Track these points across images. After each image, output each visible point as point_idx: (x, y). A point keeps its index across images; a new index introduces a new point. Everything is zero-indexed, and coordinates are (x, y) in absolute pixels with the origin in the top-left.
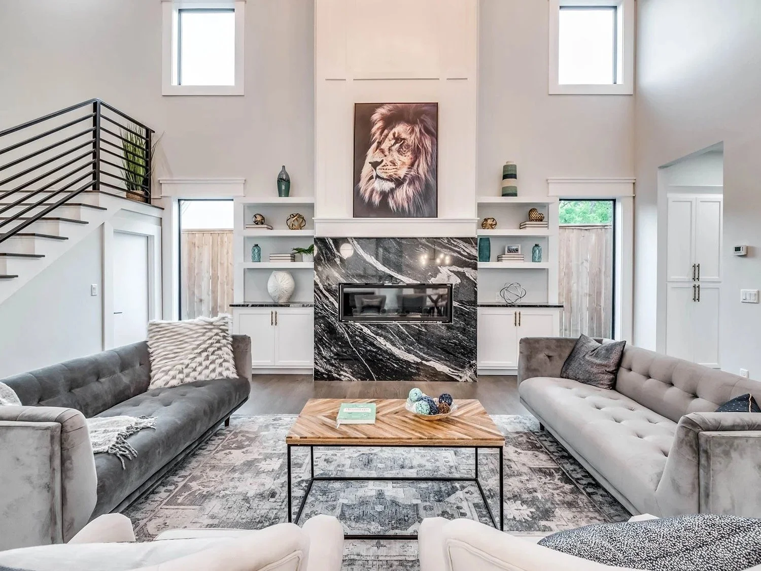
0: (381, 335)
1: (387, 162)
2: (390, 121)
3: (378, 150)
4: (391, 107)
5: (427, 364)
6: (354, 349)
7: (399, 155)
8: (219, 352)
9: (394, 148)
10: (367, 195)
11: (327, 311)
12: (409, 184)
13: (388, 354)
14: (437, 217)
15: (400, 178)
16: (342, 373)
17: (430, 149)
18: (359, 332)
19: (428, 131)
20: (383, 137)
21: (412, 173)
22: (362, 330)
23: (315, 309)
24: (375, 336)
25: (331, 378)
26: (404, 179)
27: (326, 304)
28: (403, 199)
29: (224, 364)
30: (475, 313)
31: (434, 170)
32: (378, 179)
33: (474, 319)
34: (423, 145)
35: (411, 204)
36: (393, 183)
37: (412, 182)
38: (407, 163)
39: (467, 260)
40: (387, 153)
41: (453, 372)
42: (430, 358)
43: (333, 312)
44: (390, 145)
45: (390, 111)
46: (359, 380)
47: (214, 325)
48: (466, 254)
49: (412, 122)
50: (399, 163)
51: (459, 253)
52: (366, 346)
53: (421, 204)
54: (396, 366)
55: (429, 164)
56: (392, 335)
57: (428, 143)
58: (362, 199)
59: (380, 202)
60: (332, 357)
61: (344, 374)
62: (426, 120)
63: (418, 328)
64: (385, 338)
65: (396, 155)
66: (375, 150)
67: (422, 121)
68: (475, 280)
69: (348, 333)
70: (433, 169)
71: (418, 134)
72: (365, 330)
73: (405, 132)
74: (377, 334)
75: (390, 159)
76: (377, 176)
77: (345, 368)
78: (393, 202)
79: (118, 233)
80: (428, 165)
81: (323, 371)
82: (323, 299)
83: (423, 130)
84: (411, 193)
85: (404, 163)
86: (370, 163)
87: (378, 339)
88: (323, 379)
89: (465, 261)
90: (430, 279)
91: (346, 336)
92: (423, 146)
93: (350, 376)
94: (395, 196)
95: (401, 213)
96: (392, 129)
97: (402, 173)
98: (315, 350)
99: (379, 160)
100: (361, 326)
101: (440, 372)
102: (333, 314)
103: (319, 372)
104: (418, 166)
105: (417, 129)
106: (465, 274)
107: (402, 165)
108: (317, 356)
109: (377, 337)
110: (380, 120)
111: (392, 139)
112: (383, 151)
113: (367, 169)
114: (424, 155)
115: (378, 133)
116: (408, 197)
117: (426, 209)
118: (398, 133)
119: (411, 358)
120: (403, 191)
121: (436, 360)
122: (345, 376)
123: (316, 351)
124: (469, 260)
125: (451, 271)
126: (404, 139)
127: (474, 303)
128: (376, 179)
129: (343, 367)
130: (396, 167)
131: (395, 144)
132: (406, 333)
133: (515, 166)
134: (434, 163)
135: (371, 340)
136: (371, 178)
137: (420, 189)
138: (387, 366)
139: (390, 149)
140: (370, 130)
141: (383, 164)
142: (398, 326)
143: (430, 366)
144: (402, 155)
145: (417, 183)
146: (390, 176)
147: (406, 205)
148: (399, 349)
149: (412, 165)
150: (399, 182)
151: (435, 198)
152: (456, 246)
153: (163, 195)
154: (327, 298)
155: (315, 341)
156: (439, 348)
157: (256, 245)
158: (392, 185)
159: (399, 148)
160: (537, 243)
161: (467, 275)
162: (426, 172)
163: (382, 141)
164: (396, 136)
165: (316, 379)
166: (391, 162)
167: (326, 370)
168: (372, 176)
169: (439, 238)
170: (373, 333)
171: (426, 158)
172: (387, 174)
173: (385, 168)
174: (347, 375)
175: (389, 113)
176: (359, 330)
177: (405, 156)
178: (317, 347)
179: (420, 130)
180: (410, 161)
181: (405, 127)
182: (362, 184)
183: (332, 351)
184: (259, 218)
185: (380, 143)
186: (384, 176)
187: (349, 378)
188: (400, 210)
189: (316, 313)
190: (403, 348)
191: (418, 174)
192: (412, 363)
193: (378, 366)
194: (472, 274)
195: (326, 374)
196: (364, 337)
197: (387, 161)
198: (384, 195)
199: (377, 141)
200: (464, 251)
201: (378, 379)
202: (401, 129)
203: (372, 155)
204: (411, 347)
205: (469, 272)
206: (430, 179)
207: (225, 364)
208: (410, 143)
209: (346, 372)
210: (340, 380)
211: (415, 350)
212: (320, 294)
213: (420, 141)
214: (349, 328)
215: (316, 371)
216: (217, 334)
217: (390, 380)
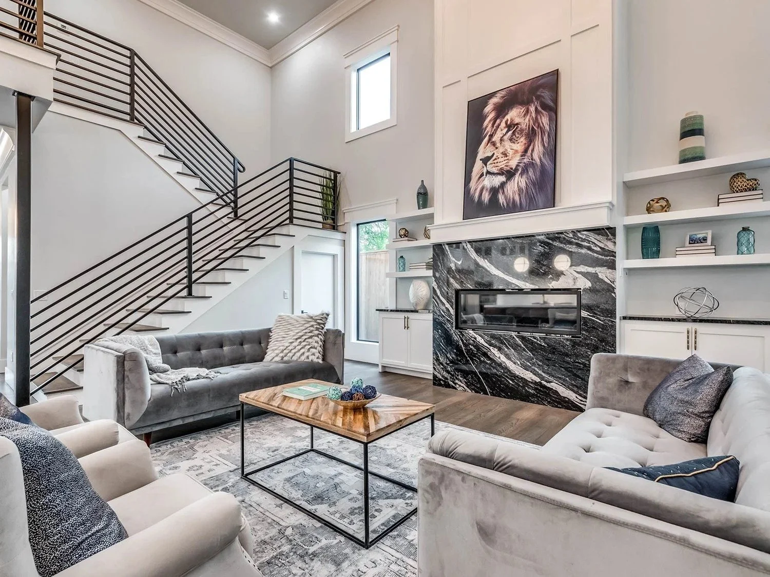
0: (495, 346)
1: (498, 155)
2: (501, 110)
3: (489, 144)
4: (503, 93)
5: (548, 385)
6: (468, 358)
7: (511, 144)
8: (310, 340)
9: (506, 138)
10: (477, 195)
11: (444, 316)
12: (522, 174)
13: (503, 368)
14: (554, 207)
15: (512, 169)
16: (457, 381)
17: (547, 128)
18: (473, 341)
19: (545, 107)
20: (494, 128)
21: (525, 161)
22: (475, 338)
23: (433, 314)
24: (488, 346)
25: (448, 386)
26: (516, 170)
27: (442, 310)
28: (514, 192)
29: (311, 350)
30: (613, 327)
31: (552, 152)
32: (488, 175)
33: (612, 335)
34: (539, 124)
35: (523, 196)
36: (504, 176)
37: (525, 171)
38: (519, 151)
39: (600, 257)
40: (498, 145)
41: (581, 401)
42: (551, 379)
43: (449, 319)
44: (501, 136)
45: (503, 97)
46: (473, 391)
47: (313, 319)
48: (599, 249)
49: (526, 103)
50: (510, 152)
51: (589, 248)
52: (479, 356)
53: (535, 194)
54: (511, 382)
55: (546, 145)
56: (507, 347)
57: (545, 120)
58: (472, 199)
59: (490, 200)
60: (448, 364)
61: (459, 383)
62: (542, 94)
63: (536, 341)
64: (500, 349)
65: (508, 145)
66: (486, 144)
67: (538, 98)
68: (613, 282)
69: (462, 340)
70: (551, 150)
71: (534, 115)
72: (479, 339)
73: (519, 116)
74: (491, 345)
75: (501, 150)
76: (488, 173)
77: (459, 377)
78: (503, 198)
79: (306, 253)
80: (544, 146)
81: (441, 377)
82: (440, 305)
83: (539, 108)
84: (523, 185)
85: (516, 151)
86: (481, 160)
87: (492, 350)
88: (440, 385)
89: (597, 258)
90: (551, 283)
91: (461, 343)
92: (539, 126)
93: (465, 386)
94: (505, 190)
95: (512, 208)
96: (504, 117)
97: (513, 164)
98: (433, 355)
99: (490, 154)
100: (475, 335)
101: (565, 397)
102: (449, 321)
103: (437, 377)
104: (533, 150)
105: (532, 109)
106: (598, 276)
107: (514, 154)
108: (435, 362)
109: (491, 348)
110: (493, 111)
111: (505, 128)
112: (494, 144)
113: (478, 166)
114: (540, 136)
115: (490, 125)
116: (520, 190)
117: (540, 200)
118: (511, 119)
119: (529, 376)
120: (514, 183)
121: (559, 382)
122: (460, 385)
123: (435, 357)
124: (603, 257)
125: (577, 272)
126: (517, 124)
127: (612, 313)
128: (486, 175)
129: (458, 375)
130: (508, 158)
131: (507, 132)
132: (523, 346)
133: (701, 117)
134: (552, 143)
135: (485, 350)
136: (482, 175)
137: (534, 177)
138: (501, 381)
139: (502, 140)
140: (482, 125)
141: (493, 158)
142: (514, 338)
143: (552, 389)
144: (515, 143)
145: (531, 172)
146: (501, 169)
147: (517, 198)
148: (515, 363)
149: (526, 151)
150: (510, 174)
151: (552, 185)
152: (584, 240)
153: (346, 221)
154: (443, 304)
155: (433, 347)
156: (563, 367)
157: (402, 257)
158: (502, 179)
159: (512, 136)
160: (745, 226)
161: (600, 276)
162: (542, 156)
163: (493, 133)
164: (509, 123)
165: (434, 384)
166: (502, 153)
167: (443, 376)
168: (483, 173)
169: (562, 233)
170: (487, 343)
171: (543, 139)
172: (497, 168)
173: (495, 161)
174: (462, 385)
175: (501, 101)
176: (473, 339)
177: (518, 143)
178: (435, 353)
179: (536, 109)
180: (523, 147)
181: (519, 110)
182: (473, 184)
183: (448, 358)
184: (402, 232)
185: (491, 136)
186: (495, 170)
187: (464, 388)
188: (511, 205)
189: (434, 320)
190: (519, 363)
191: (532, 160)
192: (530, 382)
193: (492, 380)
194: (608, 275)
195: (443, 380)
196: (478, 347)
197: (498, 153)
198: (494, 191)
199: (489, 134)
200: (596, 245)
201: (493, 394)
202: (515, 114)
203: (484, 151)
204: (528, 363)
205: (603, 273)
206: (548, 163)
207: (313, 350)
208: (524, 126)
209: (461, 381)
210: (455, 388)
211: (533, 367)
212: (438, 300)
213: (536, 120)
214: (463, 335)
215: (435, 376)
216: (312, 326)
217: (505, 397)
